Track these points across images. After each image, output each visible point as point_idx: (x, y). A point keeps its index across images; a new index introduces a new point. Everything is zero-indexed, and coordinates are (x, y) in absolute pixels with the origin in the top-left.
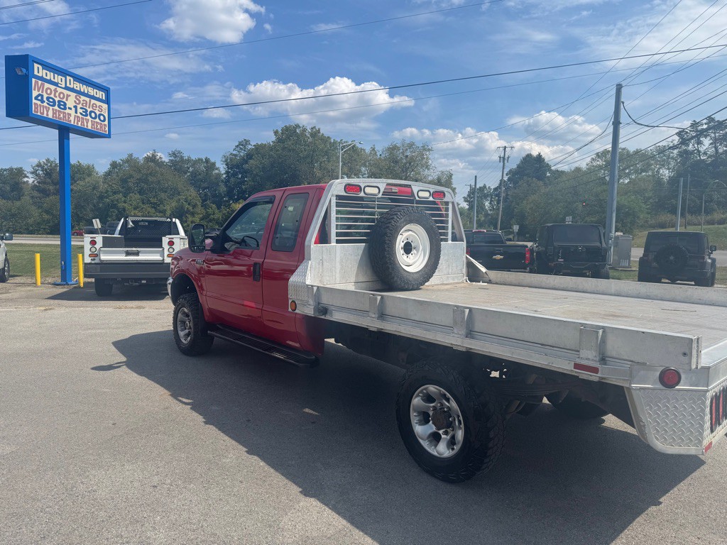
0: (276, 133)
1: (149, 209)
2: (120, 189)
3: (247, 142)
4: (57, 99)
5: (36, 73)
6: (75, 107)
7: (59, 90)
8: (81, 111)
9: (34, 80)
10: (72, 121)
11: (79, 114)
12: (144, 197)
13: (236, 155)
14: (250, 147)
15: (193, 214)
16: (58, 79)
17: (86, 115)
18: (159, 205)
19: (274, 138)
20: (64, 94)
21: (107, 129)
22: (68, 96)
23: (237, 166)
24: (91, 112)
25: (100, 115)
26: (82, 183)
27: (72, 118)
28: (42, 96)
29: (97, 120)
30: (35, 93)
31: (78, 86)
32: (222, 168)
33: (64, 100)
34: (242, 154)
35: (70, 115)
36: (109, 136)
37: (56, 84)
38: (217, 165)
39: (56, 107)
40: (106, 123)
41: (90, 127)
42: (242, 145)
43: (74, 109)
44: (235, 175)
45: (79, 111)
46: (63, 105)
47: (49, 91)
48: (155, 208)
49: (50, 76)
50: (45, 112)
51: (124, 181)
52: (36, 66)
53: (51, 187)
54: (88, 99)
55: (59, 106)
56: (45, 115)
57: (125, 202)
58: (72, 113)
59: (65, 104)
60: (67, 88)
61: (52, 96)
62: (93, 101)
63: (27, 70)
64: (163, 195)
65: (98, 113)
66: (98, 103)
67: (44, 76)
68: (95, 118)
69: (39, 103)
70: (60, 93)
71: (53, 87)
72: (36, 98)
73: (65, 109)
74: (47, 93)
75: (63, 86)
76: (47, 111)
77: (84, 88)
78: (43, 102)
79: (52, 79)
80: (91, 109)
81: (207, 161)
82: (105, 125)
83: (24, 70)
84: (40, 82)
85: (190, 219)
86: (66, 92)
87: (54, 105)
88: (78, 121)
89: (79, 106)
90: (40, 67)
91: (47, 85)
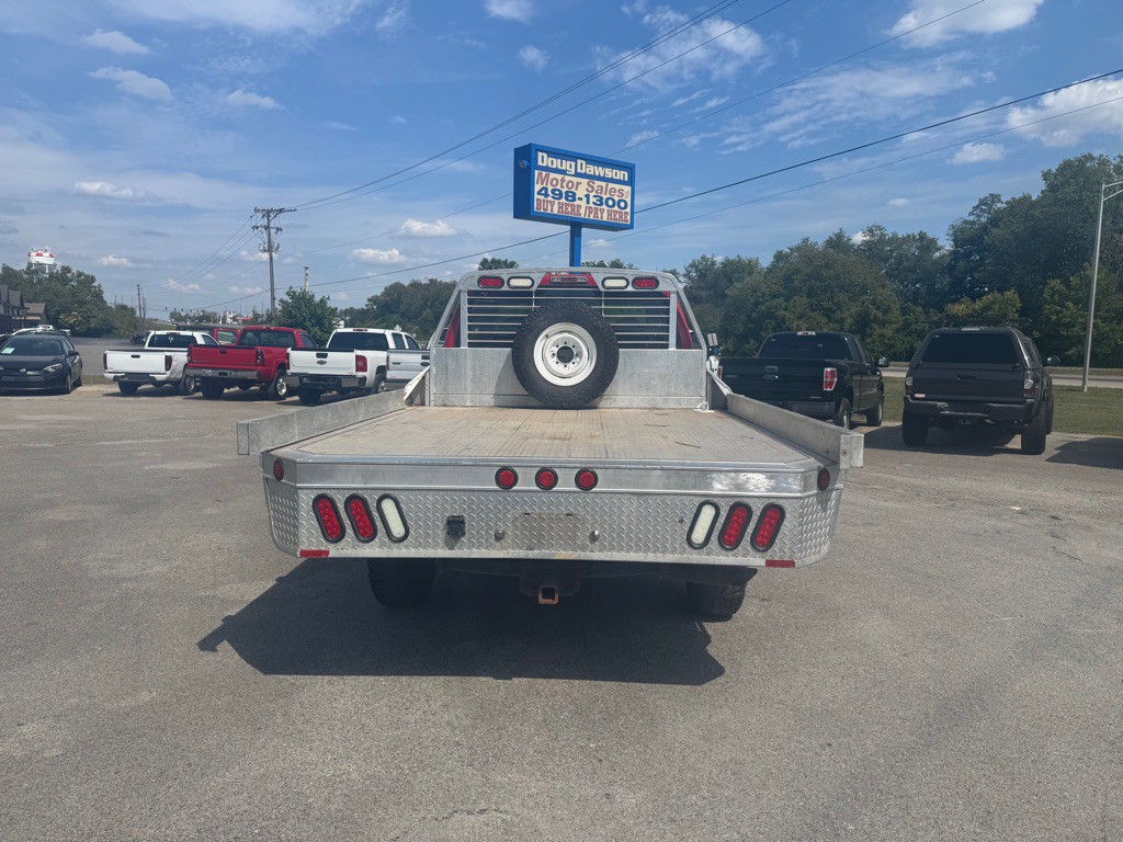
0: (1046, 176)
1: (820, 319)
2: (782, 291)
3: (995, 198)
4: (564, 190)
5: (540, 163)
6: (587, 196)
7: (567, 178)
8: (595, 200)
9: (537, 172)
10: (583, 213)
11: (591, 205)
12: (814, 301)
13: (973, 223)
14: (999, 205)
15: (883, 324)
16: (567, 165)
17: (601, 204)
18: (834, 312)
19: (1042, 185)
20: (573, 183)
21: (629, 218)
22: (578, 184)
23: (972, 241)
24: (608, 199)
25: (620, 201)
26: (739, 285)
27: (583, 210)
28: (546, 189)
29: (616, 208)
30: (537, 188)
31: (591, 169)
32: (946, 245)
33: (573, 190)
34: (983, 220)
35: (579, 206)
36: (631, 227)
37: (564, 172)
38: (940, 243)
39: (563, 200)
40: (628, 210)
41: (605, 219)
42: (986, 204)
43: (585, 199)
44: (968, 255)
45: (592, 199)
46: (571, 196)
47: (554, 183)
48: (829, 316)
49: (557, 163)
50: (550, 208)
51: (788, 279)
52: (540, 154)
53: (704, 294)
54: (604, 184)
55: (566, 199)
56: (549, 211)
57: (786, 309)
58: (583, 203)
59: (574, 194)
60: (577, 175)
61: (558, 187)
62: (611, 185)
63: (529, 161)
64: (842, 297)
65: (617, 199)
66: (618, 187)
67: (550, 165)
68: (613, 206)
69: (542, 197)
70: (569, 182)
71: (559, 177)
72: (539, 193)
73: (574, 200)
74: (552, 185)
75: (573, 173)
76: (552, 207)
77: (599, 171)
78: (546, 195)
79: (559, 167)
80: (608, 196)
81: (922, 236)
82: (627, 213)
83: (525, 162)
84: (544, 173)
85: (878, 330)
86: (576, 180)
87: (560, 198)
88: (590, 213)
89: (592, 195)
90: (545, 155)
91: (552, 175)
